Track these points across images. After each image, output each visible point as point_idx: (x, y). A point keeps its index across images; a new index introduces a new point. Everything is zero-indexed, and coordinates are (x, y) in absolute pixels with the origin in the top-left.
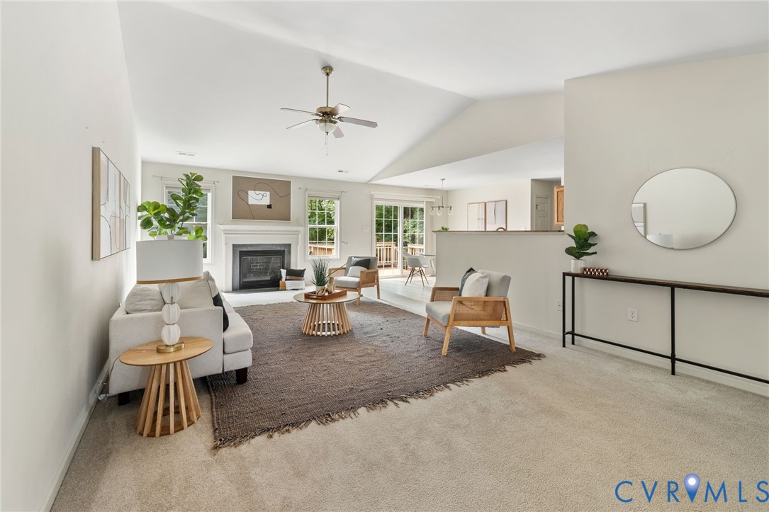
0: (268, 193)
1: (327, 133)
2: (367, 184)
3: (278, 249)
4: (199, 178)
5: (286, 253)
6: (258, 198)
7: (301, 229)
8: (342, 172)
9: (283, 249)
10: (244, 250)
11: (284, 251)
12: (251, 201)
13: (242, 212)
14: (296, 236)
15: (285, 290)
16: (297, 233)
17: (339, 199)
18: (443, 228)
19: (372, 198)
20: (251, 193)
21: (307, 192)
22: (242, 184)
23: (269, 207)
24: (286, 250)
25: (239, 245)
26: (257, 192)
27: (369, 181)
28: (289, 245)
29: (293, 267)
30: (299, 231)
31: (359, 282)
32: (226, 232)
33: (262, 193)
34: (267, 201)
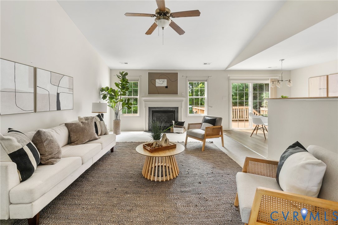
0: (166, 80)
1: (163, 28)
2: (226, 71)
3: (172, 110)
4: (126, 74)
5: (176, 112)
6: (161, 83)
7: (184, 99)
8: (206, 64)
9: (174, 110)
10: (154, 110)
11: (175, 111)
12: (157, 85)
13: (153, 90)
14: (181, 103)
15: (173, 133)
16: (181, 101)
17: (206, 81)
18: (282, 97)
19: (229, 79)
20: (157, 80)
21: (187, 78)
22: (153, 76)
23: (166, 87)
24: (176, 110)
25: (152, 108)
26: (160, 80)
27: (227, 68)
28: (178, 108)
29: (179, 120)
30: (182, 100)
31: (204, 135)
32: (145, 101)
33: (163, 80)
34: (165, 84)
